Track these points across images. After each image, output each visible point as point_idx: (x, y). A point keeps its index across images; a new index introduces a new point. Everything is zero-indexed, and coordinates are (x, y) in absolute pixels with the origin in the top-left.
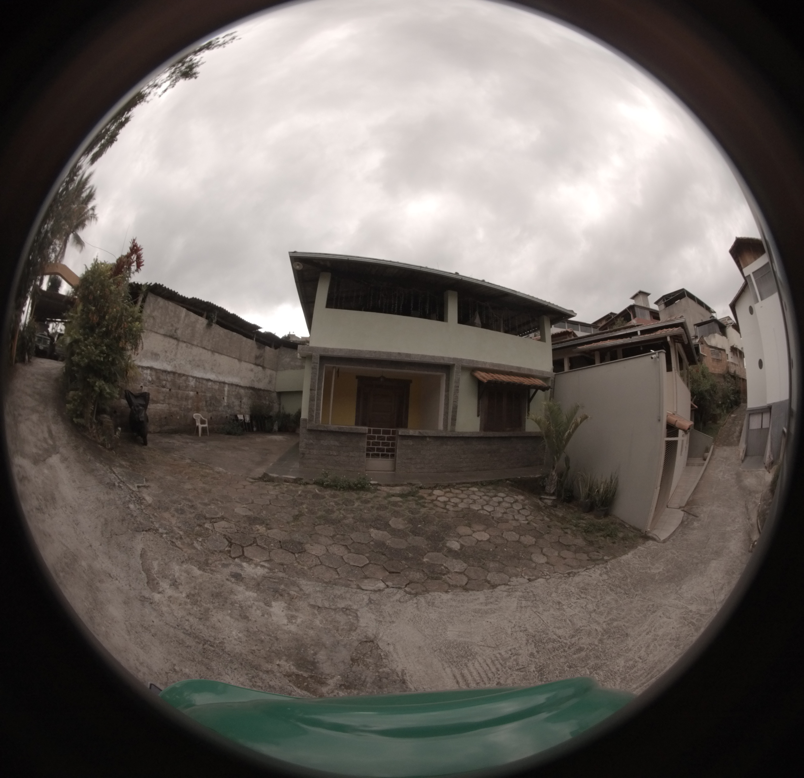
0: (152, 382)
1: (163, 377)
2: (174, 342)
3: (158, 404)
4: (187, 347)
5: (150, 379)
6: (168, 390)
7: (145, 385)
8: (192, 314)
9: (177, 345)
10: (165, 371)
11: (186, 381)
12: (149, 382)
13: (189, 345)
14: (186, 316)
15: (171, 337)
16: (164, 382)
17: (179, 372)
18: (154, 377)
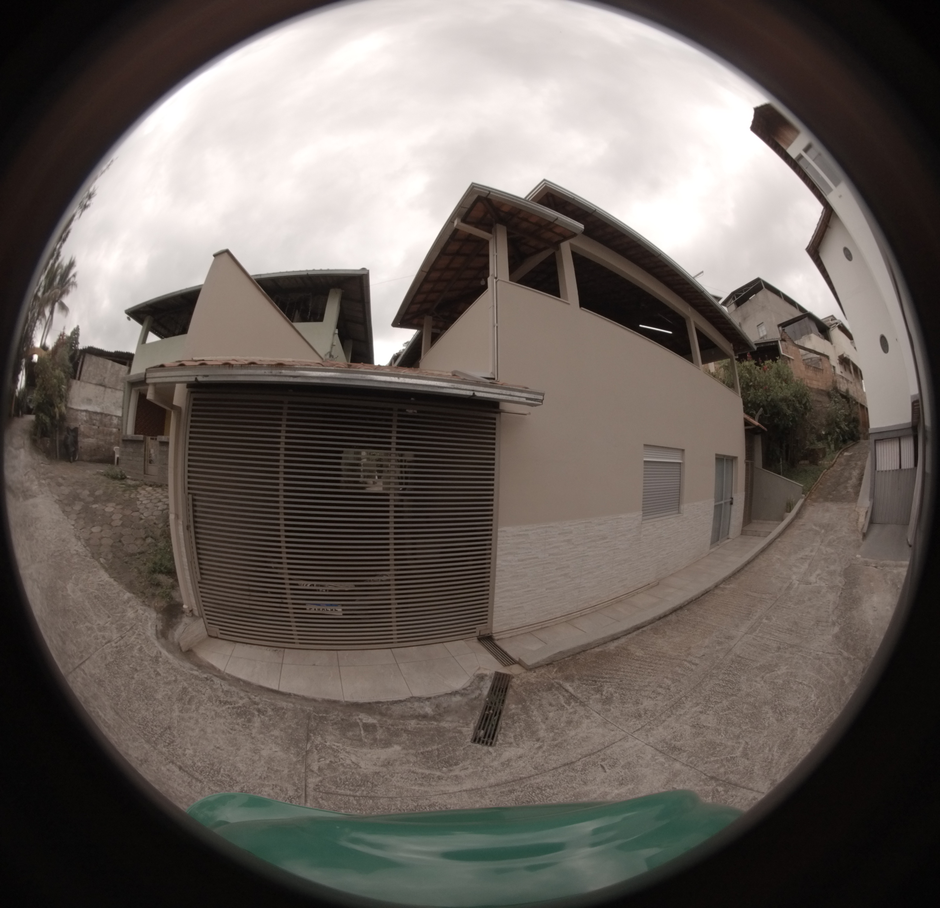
0: (86, 422)
1: (94, 417)
2: (102, 388)
3: (90, 439)
4: (112, 392)
5: (85, 418)
6: (97, 427)
7: (82, 424)
8: (116, 364)
9: (105, 391)
10: (96, 413)
11: (111, 419)
12: (85, 421)
13: (114, 390)
14: (112, 366)
15: (101, 385)
16: (95, 421)
17: (106, 412)
18: (88, 417)
